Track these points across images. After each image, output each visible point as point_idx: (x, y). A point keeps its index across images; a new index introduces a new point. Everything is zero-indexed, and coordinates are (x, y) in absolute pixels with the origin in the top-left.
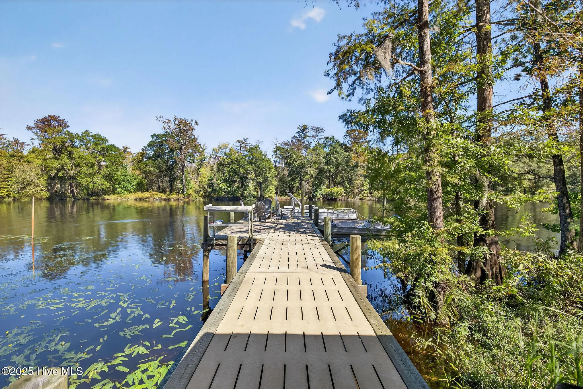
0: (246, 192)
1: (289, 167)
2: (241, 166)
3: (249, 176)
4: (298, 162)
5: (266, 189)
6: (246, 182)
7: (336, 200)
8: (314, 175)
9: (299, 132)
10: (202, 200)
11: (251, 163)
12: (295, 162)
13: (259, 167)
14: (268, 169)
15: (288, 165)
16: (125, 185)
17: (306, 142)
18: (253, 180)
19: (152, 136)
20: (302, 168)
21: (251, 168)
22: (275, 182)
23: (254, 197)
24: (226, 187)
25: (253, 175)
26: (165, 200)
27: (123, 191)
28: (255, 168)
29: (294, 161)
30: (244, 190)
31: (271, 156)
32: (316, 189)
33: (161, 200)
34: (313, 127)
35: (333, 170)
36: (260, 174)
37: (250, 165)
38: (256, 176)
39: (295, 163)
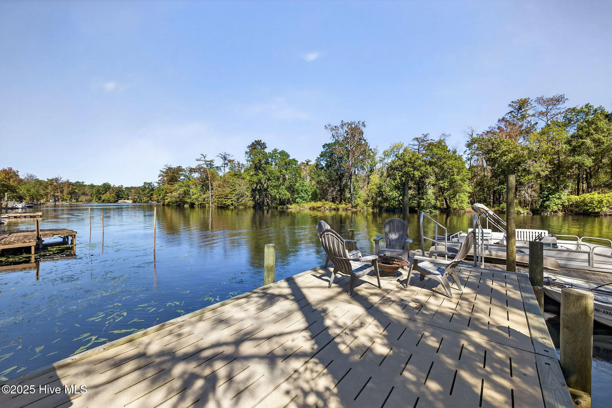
0: (422, 201)
1: (493, 165)
2: (415, 169)
3: (427, 181)
4: (512, 155)
5: (454, 197)
6: (423, 188)
7: (597, 215)
8: (543, 174)
9: (511, 112)
10: (371, 210)
11: (431, 164)
12: (505, 155)
13: (441, 168)
14: (456, 170)
15: (492, 161)
16: (303, 195)
17: (525, 125)
18: (433, 185)
19: (324, 147)
20: (519, 164)
21: (430, 169)
22: (468, 188)
23: (435, 207)
24: (397, 195)
25: (432, 179)
26: (334, 209)
27: (301, 200)
28: (437, 170)
29: (503, 154)
30: (420, 199)
31: (463, 152)
32: (547, 196)
33: (331, 210)
34: (540, 101)
35: (589, 162)
36: (443, 177)
37: (428, 167)
38: (438, 180)
39: (504, 158)
